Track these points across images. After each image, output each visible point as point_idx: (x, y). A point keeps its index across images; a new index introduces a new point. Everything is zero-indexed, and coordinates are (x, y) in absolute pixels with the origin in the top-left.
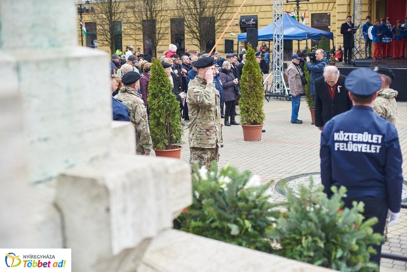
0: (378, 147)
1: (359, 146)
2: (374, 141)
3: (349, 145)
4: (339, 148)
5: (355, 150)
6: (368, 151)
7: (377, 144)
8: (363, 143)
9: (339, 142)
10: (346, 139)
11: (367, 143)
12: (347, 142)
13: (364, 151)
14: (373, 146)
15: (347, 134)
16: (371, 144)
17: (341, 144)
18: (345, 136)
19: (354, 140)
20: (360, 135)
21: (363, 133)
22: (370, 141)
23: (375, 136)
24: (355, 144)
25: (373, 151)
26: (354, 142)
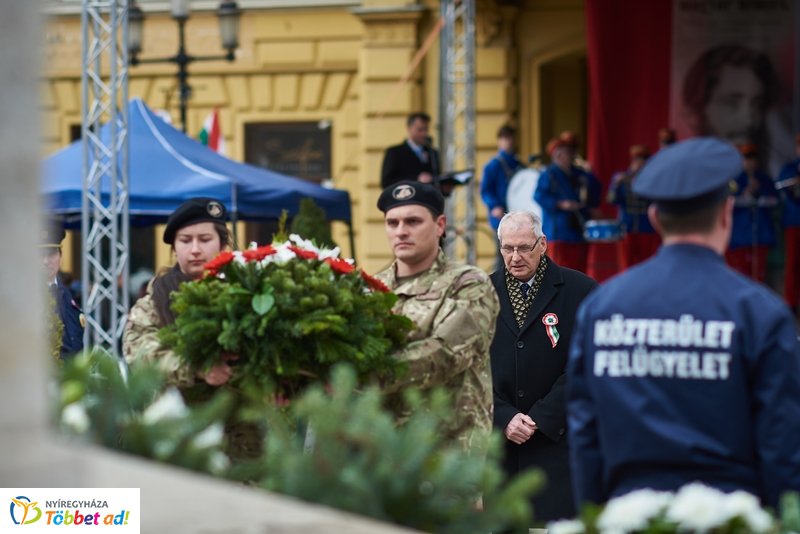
0: (724, 359)
1: (669, 359)
2: (711, 341)
3: (636, 357)
4: (606, 370)
5: (657, 371)
6: (696, 373)
7: (719, 350)
8: (678, 348)
9: (610, 348)
10: (628, 340)
11: (691, 349)
12: (630, 349)
13: (682, 373)
14: (709, 359)
15: (631, 324)
16: (702, 351)
17: (615, 355)
18: (625, 329)
19: (654, 341)
20: (669, 325)
21: (677, 319)
22: (699, 342)
23: (713, 327)
24: (655, 355)
25: (709, 372)
26: (650, 348)
